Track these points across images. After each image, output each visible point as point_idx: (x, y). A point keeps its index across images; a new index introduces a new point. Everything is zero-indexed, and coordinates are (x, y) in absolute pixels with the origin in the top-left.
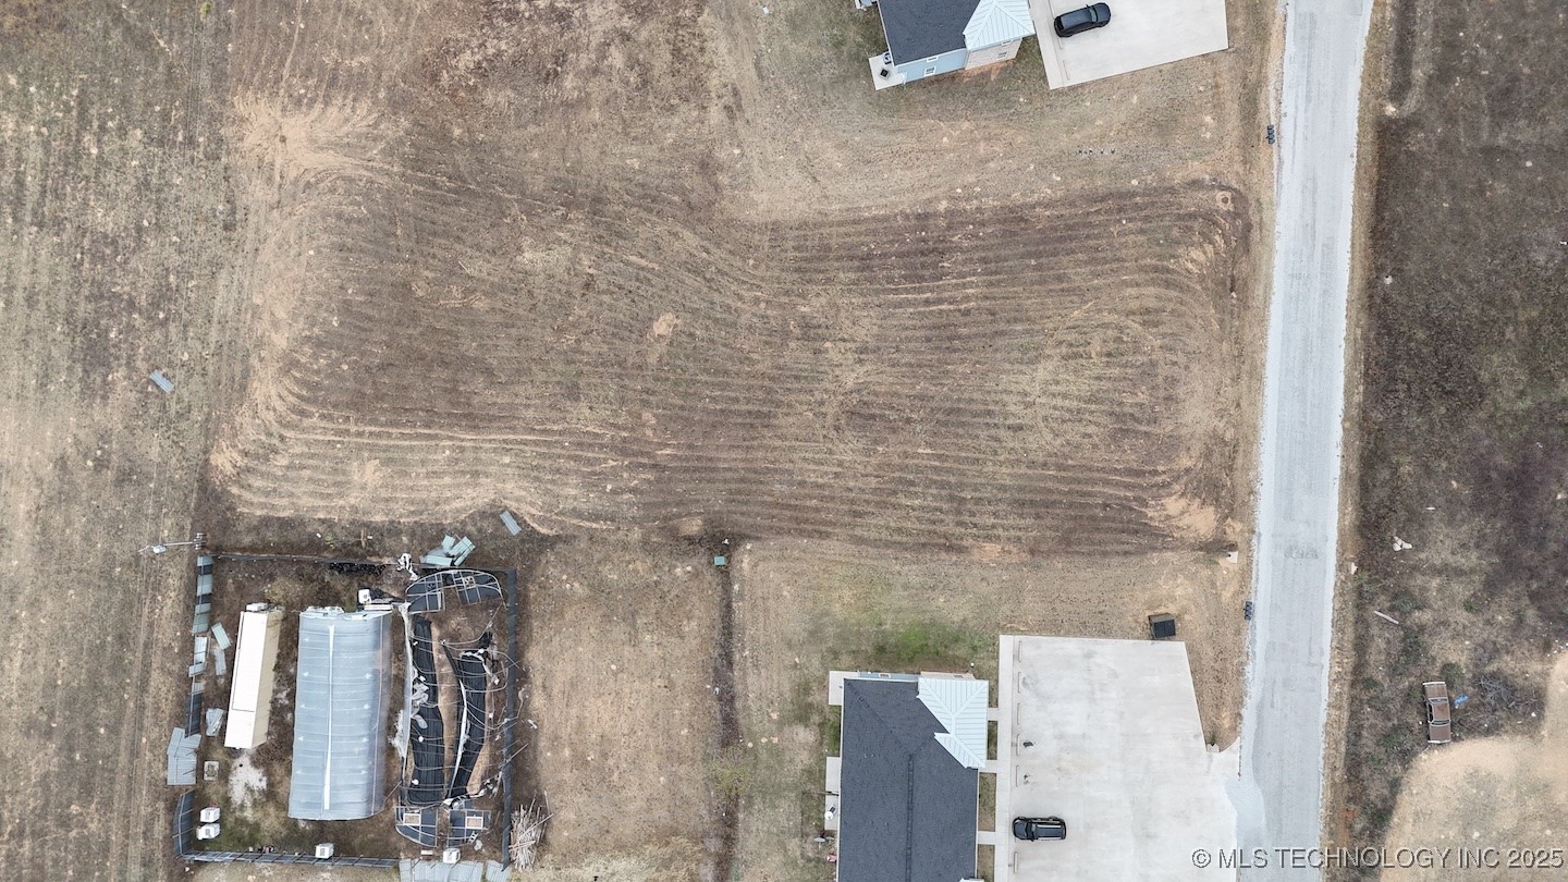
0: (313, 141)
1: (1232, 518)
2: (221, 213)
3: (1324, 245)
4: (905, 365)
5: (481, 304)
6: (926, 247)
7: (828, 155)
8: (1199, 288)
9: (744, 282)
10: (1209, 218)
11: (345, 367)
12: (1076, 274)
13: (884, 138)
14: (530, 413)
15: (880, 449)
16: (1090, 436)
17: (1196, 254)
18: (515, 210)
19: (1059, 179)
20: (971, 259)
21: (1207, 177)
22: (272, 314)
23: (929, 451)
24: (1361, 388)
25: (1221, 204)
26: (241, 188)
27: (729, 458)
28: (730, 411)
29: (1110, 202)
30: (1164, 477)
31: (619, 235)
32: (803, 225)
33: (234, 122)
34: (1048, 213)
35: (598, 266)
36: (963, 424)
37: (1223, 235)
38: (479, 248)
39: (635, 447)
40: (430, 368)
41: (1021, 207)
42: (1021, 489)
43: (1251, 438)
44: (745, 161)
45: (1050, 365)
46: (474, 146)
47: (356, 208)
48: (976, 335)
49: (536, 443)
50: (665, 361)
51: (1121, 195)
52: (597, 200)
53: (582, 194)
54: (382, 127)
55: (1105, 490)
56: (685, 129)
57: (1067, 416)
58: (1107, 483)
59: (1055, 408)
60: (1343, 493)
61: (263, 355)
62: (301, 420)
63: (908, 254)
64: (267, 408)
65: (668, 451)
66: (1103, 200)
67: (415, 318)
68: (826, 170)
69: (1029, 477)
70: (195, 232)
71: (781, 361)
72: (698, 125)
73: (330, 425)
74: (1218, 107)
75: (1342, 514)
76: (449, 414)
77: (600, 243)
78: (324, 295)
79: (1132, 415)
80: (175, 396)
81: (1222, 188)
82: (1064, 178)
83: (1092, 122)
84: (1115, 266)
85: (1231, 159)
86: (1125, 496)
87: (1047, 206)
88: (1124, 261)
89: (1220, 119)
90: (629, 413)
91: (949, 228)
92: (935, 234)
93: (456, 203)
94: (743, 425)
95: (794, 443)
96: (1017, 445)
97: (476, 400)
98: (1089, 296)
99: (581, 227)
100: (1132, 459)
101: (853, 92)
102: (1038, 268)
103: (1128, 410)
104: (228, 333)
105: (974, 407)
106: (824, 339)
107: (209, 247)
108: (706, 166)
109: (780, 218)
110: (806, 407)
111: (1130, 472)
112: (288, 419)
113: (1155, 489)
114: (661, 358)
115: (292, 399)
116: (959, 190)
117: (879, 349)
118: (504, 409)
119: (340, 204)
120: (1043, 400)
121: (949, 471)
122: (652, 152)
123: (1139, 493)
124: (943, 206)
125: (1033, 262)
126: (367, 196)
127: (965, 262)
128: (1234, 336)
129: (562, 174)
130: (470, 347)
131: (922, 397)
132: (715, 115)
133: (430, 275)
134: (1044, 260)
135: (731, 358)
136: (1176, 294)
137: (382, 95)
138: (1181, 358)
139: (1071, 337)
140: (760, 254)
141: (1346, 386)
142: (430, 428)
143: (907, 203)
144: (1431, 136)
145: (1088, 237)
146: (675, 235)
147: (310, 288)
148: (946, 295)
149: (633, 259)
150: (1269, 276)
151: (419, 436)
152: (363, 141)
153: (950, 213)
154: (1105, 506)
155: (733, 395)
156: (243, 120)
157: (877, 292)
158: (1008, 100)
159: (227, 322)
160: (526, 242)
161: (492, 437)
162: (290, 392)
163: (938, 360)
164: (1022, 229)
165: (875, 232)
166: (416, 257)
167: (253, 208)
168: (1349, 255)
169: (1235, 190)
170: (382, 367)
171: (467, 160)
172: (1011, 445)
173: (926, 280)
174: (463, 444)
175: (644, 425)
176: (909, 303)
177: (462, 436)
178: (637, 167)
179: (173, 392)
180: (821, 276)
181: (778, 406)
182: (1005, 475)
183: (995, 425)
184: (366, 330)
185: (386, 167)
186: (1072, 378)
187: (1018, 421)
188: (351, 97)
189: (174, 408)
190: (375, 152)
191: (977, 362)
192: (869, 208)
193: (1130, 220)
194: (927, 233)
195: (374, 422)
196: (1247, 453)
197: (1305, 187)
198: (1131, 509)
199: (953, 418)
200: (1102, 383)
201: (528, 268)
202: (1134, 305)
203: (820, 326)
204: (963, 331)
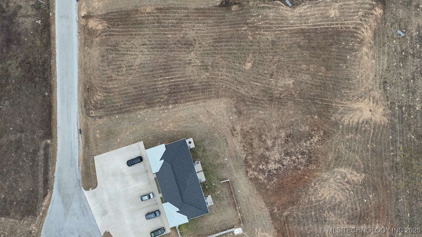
0: (361, 111)
1: (84, 25)
2: (388, 86)
3: (64, 102)
4: (177, 60)
5: (304, 66)
6: (174, 94)
7: (205, 119)
8: (97, 88)
9: (226, 80)
10: (96, 108)
11: (343, 43)
12: (131, 90)
13: (189, 125)
14: (286, 35)
15: (182, 35)
16: (124, 44)
17: (99, 98)
18: (296, 95)
19: (138, 116)
20: (161, 92)
21: (97, 120)
22: (368, 57)
23: (168, 36)
24: (52, 64)
25: (93, 112)
26: (382, 95)
27: (225, 28)
28: (226, 42)
29: (123, 111)
30: (103, 35)
31: (264, 91)
32: (210, 98)
33: (387, 114)
34: (141, 106)
35: (269, 81)
36: (159, 44)
37: (92, 103)
38: (306, 83)
39: (254, 29)
40: (317, 45)
41: (148, 108)
42: (142, 27)
43: (80, 47)
44: (229, 115)
45: (136, 63)
46: (311, 113)
47: (345, 92)
48: (158, 70)
49: (283, 27)
50: (247, 55)
51: (121, 113)
52: (272, 100)
53: (276, 101)
54: (340, 117)
55: (119, 29)
56: (247, 123)
57: (130, 49)
58: (118, 32)
59: (134, 51)
60: (55, 34)
61: (370, 44)
62: (356, 26)
63: (179, 92)
64: (367, 28)
65: (244, 29)
66: (126, 111)
67: (324, 60)
68: (205, 114)
69: (140, 31)
70: (395, 80)
71: (213, 58)
72: (243, 125)
73: (346, 26)
74: (96, 139)
75: (54, 29)
76: (310, 33)
77: (269, 88)
78: (353, 65)
79: (113, 51)
80: (396, 29)
81: (93, 117)
82: (137, 117)
83: (130, 133)
84: (121, 93)
85: (91, 125)
86: (113, 28)
87: (141, 108)
88: (118, 94)
89: (95, 136)
90: (256, 39)
91: (168, 100)
92: (172, 98)
93: (314, 96)
94: (222, 39)
95: (207, 35)
96: (144, 40)
97: (303, 38)
98: (127, 84)
99: (275, 92)
100: (112, 39)
101: (199, 137)
102: (143, 90)
103: (114, 52)
104: (382, 50)
105: (157, 50)
106: (201, 66)
107: (391, 76)
108: (240, 113)
109: (217, 100)
110: (205, 46)
111: (113, 35)
112: (360, 26)
113: (105, 31)
114: (248, 56)
115: (359, 32)
116: (166, 111)
117: (185, 64)
118: (294, 36)
119: (350, 93)
120: (137, 53)
121: (162, 31)
122: (256, 116)
123: (109, 30)
124: (170, 107)
125: (144, 92)
126: (342, 96)
127: (163, 91)
128: (87, 75)
129: (283, 107)
130: (306, 53)
131: (172, 51)
132: (238, 128)
133: (320, 74)
134: (141, 93)
135: (228, 58)
136: (103, 86)
137: (341, 127)
138: (101, 68)
139: (131, 72)
140: (222, 89)
141: (56, 64)
142: (315, 28)
143: (181, 107)
144: (37, 135)
145: (129, 100)
146: (247, 92)
147: (357, 67)
148: (167, 81)
149: (259, 84)
150: (78, 93)
151: (319, 25)
152: (345, 112)
153: (168, 105)
154: (118, 25)
155: (226, 47)
156: (384, 115)
157: (187, 80)
158: (154, 137)
159: (382, 53)
160: (292, 86)
161: (297, 28)
162: (360, 34)
163: (168, 62)
164: (147, 101)
165: (189, 98)
166: (325, 79)
167: (378, 89)
168: (57, 100)
169: (89, 116)
170: (332, 45)
171: (312, 109)
172: (145, 40)
173: (173, 85)
174: (305, 25)
175: (252, 35)
176: (177, 78)
177: (306, 27)
178: (260, 111)
179: (397, 30)
180: (203, 84)
181: (213, 45)
182: (146, 31)
183: (150, 45)
184: (338, 55)
185: (337, 105)
186: (130, 60)
187: (144, 46)
188: (350, 126)
189: (396, 25)
190: (341, 109)
191: (157, 62)
192: (191, 104)
193: (118, 106)
194: (174, 98)
195: (334, 28)
196: (81, 43)
197: (70, 118)
198: (111, 25)
199: (162, 46)
200: (122, 59)
201: (290, 79)
202: (115, 82)
203: (203, 69)
204: (161, 71)
